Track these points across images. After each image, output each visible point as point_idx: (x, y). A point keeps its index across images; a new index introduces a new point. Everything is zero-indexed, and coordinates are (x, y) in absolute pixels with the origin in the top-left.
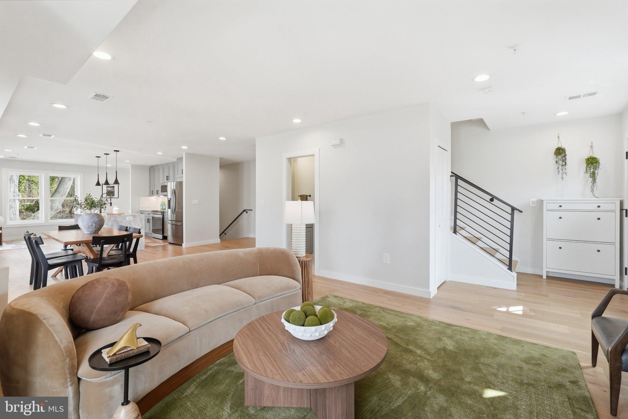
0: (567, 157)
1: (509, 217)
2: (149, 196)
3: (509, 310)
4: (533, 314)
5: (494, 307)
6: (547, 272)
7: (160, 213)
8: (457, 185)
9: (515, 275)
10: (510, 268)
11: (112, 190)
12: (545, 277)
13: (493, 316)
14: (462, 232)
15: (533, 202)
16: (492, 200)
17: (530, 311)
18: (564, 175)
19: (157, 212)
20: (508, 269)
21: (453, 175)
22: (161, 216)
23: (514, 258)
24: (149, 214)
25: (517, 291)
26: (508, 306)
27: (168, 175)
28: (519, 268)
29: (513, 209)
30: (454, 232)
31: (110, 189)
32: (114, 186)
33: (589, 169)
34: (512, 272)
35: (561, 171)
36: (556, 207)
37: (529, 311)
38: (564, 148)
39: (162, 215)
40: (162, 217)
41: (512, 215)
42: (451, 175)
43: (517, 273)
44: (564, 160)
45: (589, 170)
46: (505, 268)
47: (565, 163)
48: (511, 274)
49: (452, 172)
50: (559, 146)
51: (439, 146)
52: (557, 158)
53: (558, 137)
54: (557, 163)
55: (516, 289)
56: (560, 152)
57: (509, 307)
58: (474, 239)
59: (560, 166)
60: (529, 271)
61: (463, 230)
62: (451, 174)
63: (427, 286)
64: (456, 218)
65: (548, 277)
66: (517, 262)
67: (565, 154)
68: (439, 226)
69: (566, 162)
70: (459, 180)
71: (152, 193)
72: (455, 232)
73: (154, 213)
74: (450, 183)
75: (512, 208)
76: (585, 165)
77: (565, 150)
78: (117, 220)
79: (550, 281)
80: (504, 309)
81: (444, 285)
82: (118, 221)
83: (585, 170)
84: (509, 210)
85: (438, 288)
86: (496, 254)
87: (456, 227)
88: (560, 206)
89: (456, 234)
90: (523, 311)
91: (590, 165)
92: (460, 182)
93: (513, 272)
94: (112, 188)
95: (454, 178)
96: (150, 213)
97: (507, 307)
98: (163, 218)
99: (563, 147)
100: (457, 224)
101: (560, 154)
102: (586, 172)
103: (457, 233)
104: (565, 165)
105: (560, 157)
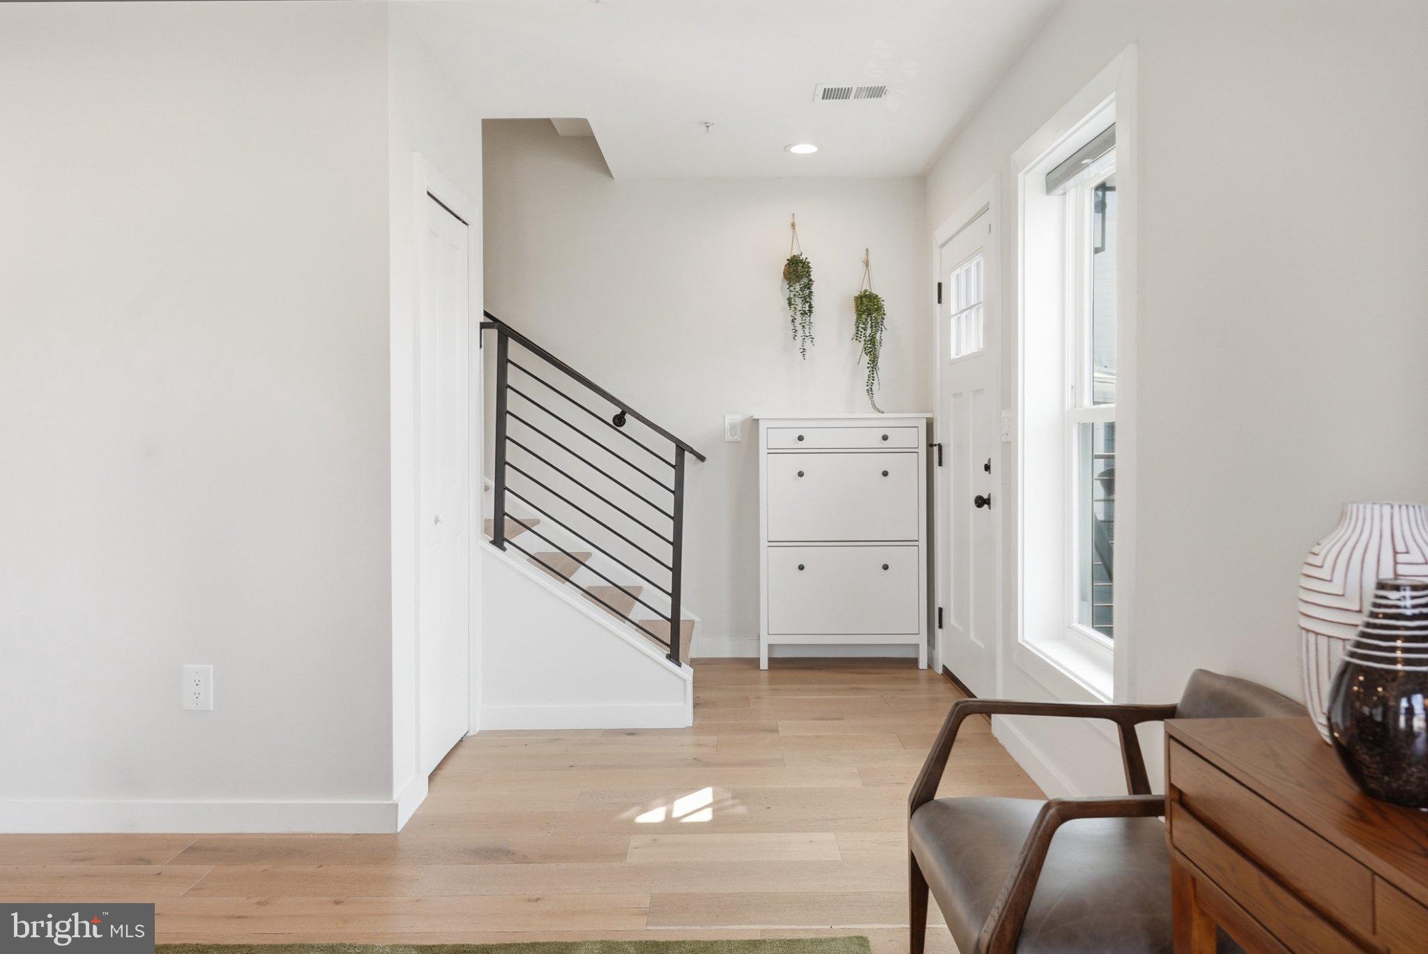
0: (814, 288)
1: (669, 478)
3: (676, 814)
4: (741, 810)
5: (626, 815)
6: (770, 646)
8: (503, 362)
9: (686, 672)
10: (674, 656)
12: (764, 664)
13: (623, 855)
14: (525, 539)
15: (733, 427)
16: (619, 421)
17: (736, 801)
18: (808, 340)
20: (669, 657)
21: (489, 321)
23: (685, 614)
25: (697, 729)
26: (670, 799)
28: (697, 645)
29: (681, 448)
30: (494, 542)
33: (862, 328)
34: (679, 665)
35: (800, 333)
36: (789, 440)
37: (730, 802)
38: (808, 260)
41: (679, 467)
42: (482, 321)
43: (694, 663)
44: (807, 299)
45: (864, 332)
46: (659, 654)
47: (810, 306)
48: (676, 675)
49: (486, 314)
50: (796, 253)
51: (429, 194)
52: (792, 289)
53: (793, 225)
54: (790, 304)
55: (691, 725)
56: (797, 271)
57: (673, 802)
58: (562, 563)
59: (798, 313)
60: (725, 649)
61: (528, 531)
62: (482, 319)
63: (384, 782)
64: (500, 489)
65: (772, 661)
66: (692, 622)
67: (811, 280)
68: (436, 521)
69: (813, 304)
70: (512, 345)
72: (499, 540)
74: (478, 354)
75: (677, 446)
76: (854, 317)
77: (809, 267)
79: (780, 674)
80: (655, 816)
81: (462, 752)
83: (854, 330)
84: (670, 453)
85: (432, 777)
86: (630, 607)
87: (503, 520)
88: (801, 438)
89: (504, 549)
90: (716, 805)
91: (864, 316)
92: (514, 348)
93: (683, 664)
95: (494, 333)
97: (665, 804)
99: (803, 257)
100: (506, 510)
101: (798, 278)
102: (857, 336)
103: (506, 544)
104: (810, 311)
105: (798, 287)
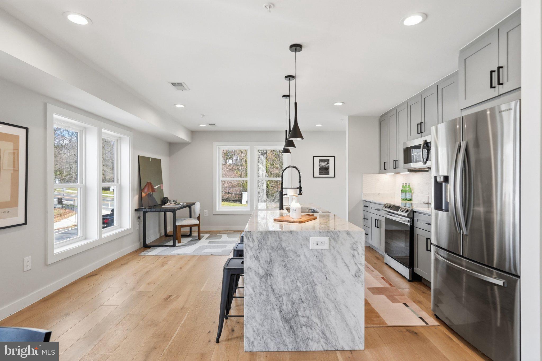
2: (380, 173)
7: (406, 214)
11: (326, 165)
19: (397, 210)
22: (406, 221)
24: (379, 210)
27: (423, 121)
31: (323, 164)
32: (329, 160)
39: (409, 219)
40: (409, 224)
71: (384, 168)
73: (389, 210)
78: (284, 245)
82: (287, 249)
94: (326, 163)
96: (381, 207)
98: (412, 227)
